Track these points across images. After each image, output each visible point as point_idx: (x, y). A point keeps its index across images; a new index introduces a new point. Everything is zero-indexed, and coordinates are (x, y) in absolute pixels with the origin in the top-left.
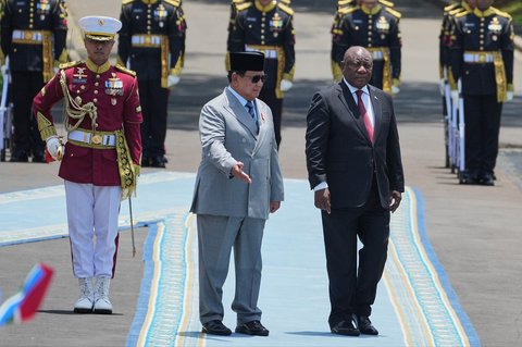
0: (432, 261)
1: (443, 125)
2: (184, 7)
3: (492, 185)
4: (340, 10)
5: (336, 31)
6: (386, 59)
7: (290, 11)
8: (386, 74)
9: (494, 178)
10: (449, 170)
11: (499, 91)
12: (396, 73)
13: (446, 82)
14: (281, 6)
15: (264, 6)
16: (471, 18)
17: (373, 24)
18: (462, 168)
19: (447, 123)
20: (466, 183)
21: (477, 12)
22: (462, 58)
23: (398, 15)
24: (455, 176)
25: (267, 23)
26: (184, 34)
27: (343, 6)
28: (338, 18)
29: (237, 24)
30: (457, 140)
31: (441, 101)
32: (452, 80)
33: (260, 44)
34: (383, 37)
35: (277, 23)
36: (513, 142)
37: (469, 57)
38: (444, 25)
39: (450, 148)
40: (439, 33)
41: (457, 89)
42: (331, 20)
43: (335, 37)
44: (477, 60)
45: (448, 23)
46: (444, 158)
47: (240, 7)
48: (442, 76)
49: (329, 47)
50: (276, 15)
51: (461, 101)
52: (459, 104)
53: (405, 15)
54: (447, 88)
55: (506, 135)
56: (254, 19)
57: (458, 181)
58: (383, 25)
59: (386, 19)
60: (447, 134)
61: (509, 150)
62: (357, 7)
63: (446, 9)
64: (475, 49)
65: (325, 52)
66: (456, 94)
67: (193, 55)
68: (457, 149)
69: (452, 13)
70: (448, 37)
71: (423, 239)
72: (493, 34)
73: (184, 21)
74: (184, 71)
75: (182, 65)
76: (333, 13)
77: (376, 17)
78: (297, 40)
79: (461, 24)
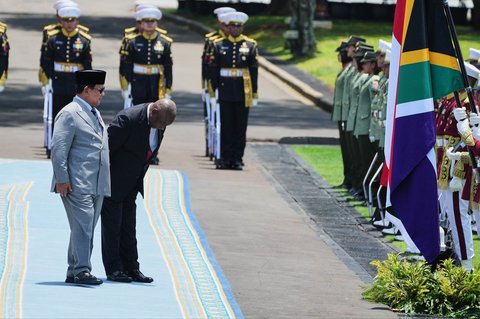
0: (195, 227)
1: (204, 124)
2: (8, 33)
3: (241, 169)
4: (126, 36)
5: (123, 52)
6: (161, 73)
7: (88, 37)
8: (161, 85)
9: (243, 165)
10: (208, 158)
11: (247, 99)
12: (169, 84)
13: (207, 92)
14: (82, 33)
15: (69, 32)
16: (226, 42)
17: (152, 47)
18: (218, 157)
19: (207, 122)
20: (221, 168)
21: (231, 39)
22: (219, 73)
23: (171, 40)
24: (213, 163)
25: (71, 46)
26: (8, 54)
27: (128, 33)
28: (124, 42)
29: (48, 46)
30: (215, 135)
31: (203, 106)
32: (211, 90)
33: (66, 62)
34: (159, 56)
35: (78, 46)
36: (257, 137)
37: (224, 73)
38: (205, 48)
39: (209, 142)
40: (202, 54)
41: (214, 96)
42: (119, 43)
43: (123, 56)
44: (230, 75)
45: (208, 46)
46: (205, 149)
47: (50, 33)
48: (204, 87)
49: (118, 64)
50: (78, 39)
51: (218, 105)
52: (216, 108)
53: (175, 40)
54: (207, 96)
55: (252, 131)
56: (61, 43)
57: (215, 167)
58: (159, 47)
59: (162, 43)
60: (207, 131)
61: (254, 144)
62: (139, 34)
63: (207, 36)
64: (229, 66)
65: (114, 68)
66: (214, 101)
67: (14, 69)
68: (215, 142)
69: (211, 39)
70: (209, 57)
71: (188, 210)
72: (243, 55)
73: (7, 44)
74: (7, 82)
75: (6, 77)
76: (120, 38)
77: (154, 42)
78: (94, 58)
79: (218, 47)
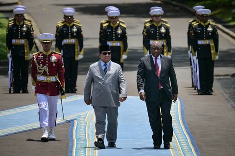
3: (212, 94)
5: (144, 33)
6: (165, 44)
7: (124, 26)
8: (165, 50)
9: (212, 92)
10: (194, 89)
11: (213, 56)
13: (191, 52)
14: (121, 24)
15: (114, 24)
17: (159, 30)
19: (192, 69)
20: (201, 94)
21: (202, 23)
22: (197, 42)
23: (169, 26)
24: (196, 91)
25: (115, 32)
29: (103, 32)
30: (196, 76)
32: (193, 52)
33: (113, 40)
34: (163, 35)
35: (119, 31)
37: (200, 42)
41: (195, 55)
43: (144, 36)
44: (203, 43)
47: (104, 25)
48: (189, 49)
50: (119, 28)
51: (197, 60)
52: (197, 61)
54: (191, 55)
56: (110, 30)
57: (197, 94)
58: (163, 30)
59: (165, 28)
60: (192, 73)
61: (218, 78)
62: (152, 23)
63: (190, 21)
64: (202, 39)
66: (195, 58)
68: (197, 80)
69: (192, 23)
70: (191, 34)
72: (209, 32)
77: (160, 27)
79: (196, 29)
